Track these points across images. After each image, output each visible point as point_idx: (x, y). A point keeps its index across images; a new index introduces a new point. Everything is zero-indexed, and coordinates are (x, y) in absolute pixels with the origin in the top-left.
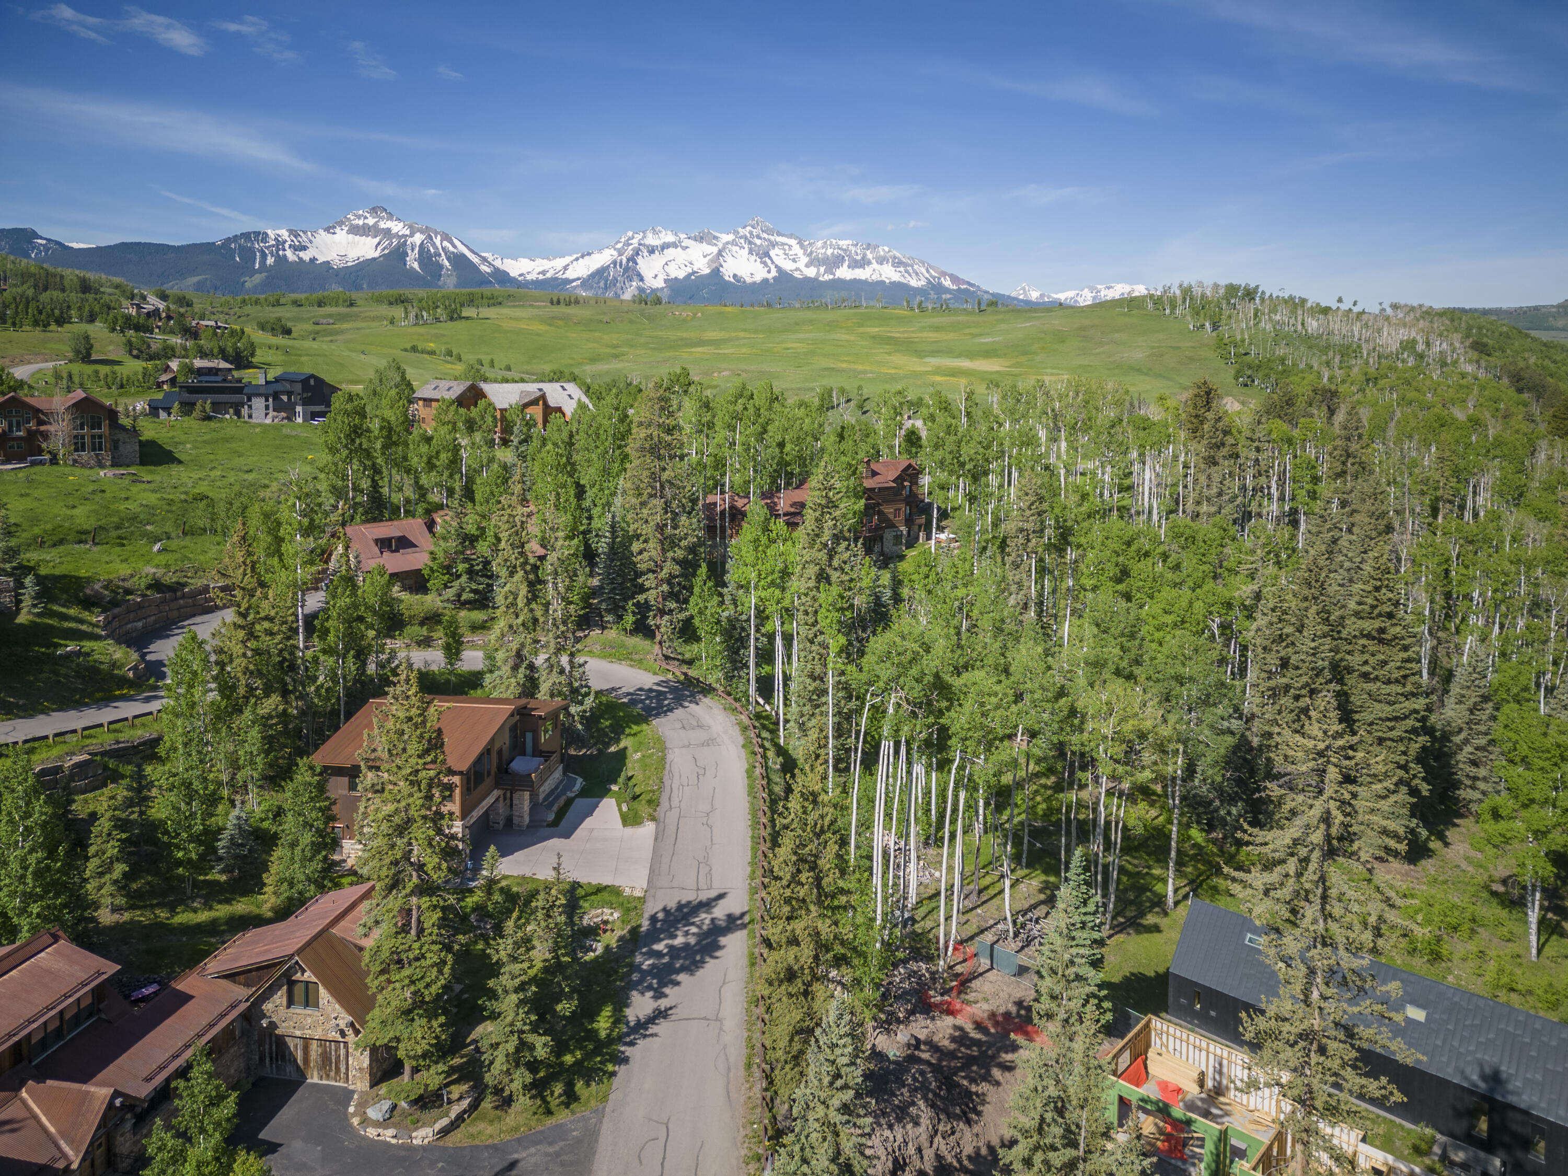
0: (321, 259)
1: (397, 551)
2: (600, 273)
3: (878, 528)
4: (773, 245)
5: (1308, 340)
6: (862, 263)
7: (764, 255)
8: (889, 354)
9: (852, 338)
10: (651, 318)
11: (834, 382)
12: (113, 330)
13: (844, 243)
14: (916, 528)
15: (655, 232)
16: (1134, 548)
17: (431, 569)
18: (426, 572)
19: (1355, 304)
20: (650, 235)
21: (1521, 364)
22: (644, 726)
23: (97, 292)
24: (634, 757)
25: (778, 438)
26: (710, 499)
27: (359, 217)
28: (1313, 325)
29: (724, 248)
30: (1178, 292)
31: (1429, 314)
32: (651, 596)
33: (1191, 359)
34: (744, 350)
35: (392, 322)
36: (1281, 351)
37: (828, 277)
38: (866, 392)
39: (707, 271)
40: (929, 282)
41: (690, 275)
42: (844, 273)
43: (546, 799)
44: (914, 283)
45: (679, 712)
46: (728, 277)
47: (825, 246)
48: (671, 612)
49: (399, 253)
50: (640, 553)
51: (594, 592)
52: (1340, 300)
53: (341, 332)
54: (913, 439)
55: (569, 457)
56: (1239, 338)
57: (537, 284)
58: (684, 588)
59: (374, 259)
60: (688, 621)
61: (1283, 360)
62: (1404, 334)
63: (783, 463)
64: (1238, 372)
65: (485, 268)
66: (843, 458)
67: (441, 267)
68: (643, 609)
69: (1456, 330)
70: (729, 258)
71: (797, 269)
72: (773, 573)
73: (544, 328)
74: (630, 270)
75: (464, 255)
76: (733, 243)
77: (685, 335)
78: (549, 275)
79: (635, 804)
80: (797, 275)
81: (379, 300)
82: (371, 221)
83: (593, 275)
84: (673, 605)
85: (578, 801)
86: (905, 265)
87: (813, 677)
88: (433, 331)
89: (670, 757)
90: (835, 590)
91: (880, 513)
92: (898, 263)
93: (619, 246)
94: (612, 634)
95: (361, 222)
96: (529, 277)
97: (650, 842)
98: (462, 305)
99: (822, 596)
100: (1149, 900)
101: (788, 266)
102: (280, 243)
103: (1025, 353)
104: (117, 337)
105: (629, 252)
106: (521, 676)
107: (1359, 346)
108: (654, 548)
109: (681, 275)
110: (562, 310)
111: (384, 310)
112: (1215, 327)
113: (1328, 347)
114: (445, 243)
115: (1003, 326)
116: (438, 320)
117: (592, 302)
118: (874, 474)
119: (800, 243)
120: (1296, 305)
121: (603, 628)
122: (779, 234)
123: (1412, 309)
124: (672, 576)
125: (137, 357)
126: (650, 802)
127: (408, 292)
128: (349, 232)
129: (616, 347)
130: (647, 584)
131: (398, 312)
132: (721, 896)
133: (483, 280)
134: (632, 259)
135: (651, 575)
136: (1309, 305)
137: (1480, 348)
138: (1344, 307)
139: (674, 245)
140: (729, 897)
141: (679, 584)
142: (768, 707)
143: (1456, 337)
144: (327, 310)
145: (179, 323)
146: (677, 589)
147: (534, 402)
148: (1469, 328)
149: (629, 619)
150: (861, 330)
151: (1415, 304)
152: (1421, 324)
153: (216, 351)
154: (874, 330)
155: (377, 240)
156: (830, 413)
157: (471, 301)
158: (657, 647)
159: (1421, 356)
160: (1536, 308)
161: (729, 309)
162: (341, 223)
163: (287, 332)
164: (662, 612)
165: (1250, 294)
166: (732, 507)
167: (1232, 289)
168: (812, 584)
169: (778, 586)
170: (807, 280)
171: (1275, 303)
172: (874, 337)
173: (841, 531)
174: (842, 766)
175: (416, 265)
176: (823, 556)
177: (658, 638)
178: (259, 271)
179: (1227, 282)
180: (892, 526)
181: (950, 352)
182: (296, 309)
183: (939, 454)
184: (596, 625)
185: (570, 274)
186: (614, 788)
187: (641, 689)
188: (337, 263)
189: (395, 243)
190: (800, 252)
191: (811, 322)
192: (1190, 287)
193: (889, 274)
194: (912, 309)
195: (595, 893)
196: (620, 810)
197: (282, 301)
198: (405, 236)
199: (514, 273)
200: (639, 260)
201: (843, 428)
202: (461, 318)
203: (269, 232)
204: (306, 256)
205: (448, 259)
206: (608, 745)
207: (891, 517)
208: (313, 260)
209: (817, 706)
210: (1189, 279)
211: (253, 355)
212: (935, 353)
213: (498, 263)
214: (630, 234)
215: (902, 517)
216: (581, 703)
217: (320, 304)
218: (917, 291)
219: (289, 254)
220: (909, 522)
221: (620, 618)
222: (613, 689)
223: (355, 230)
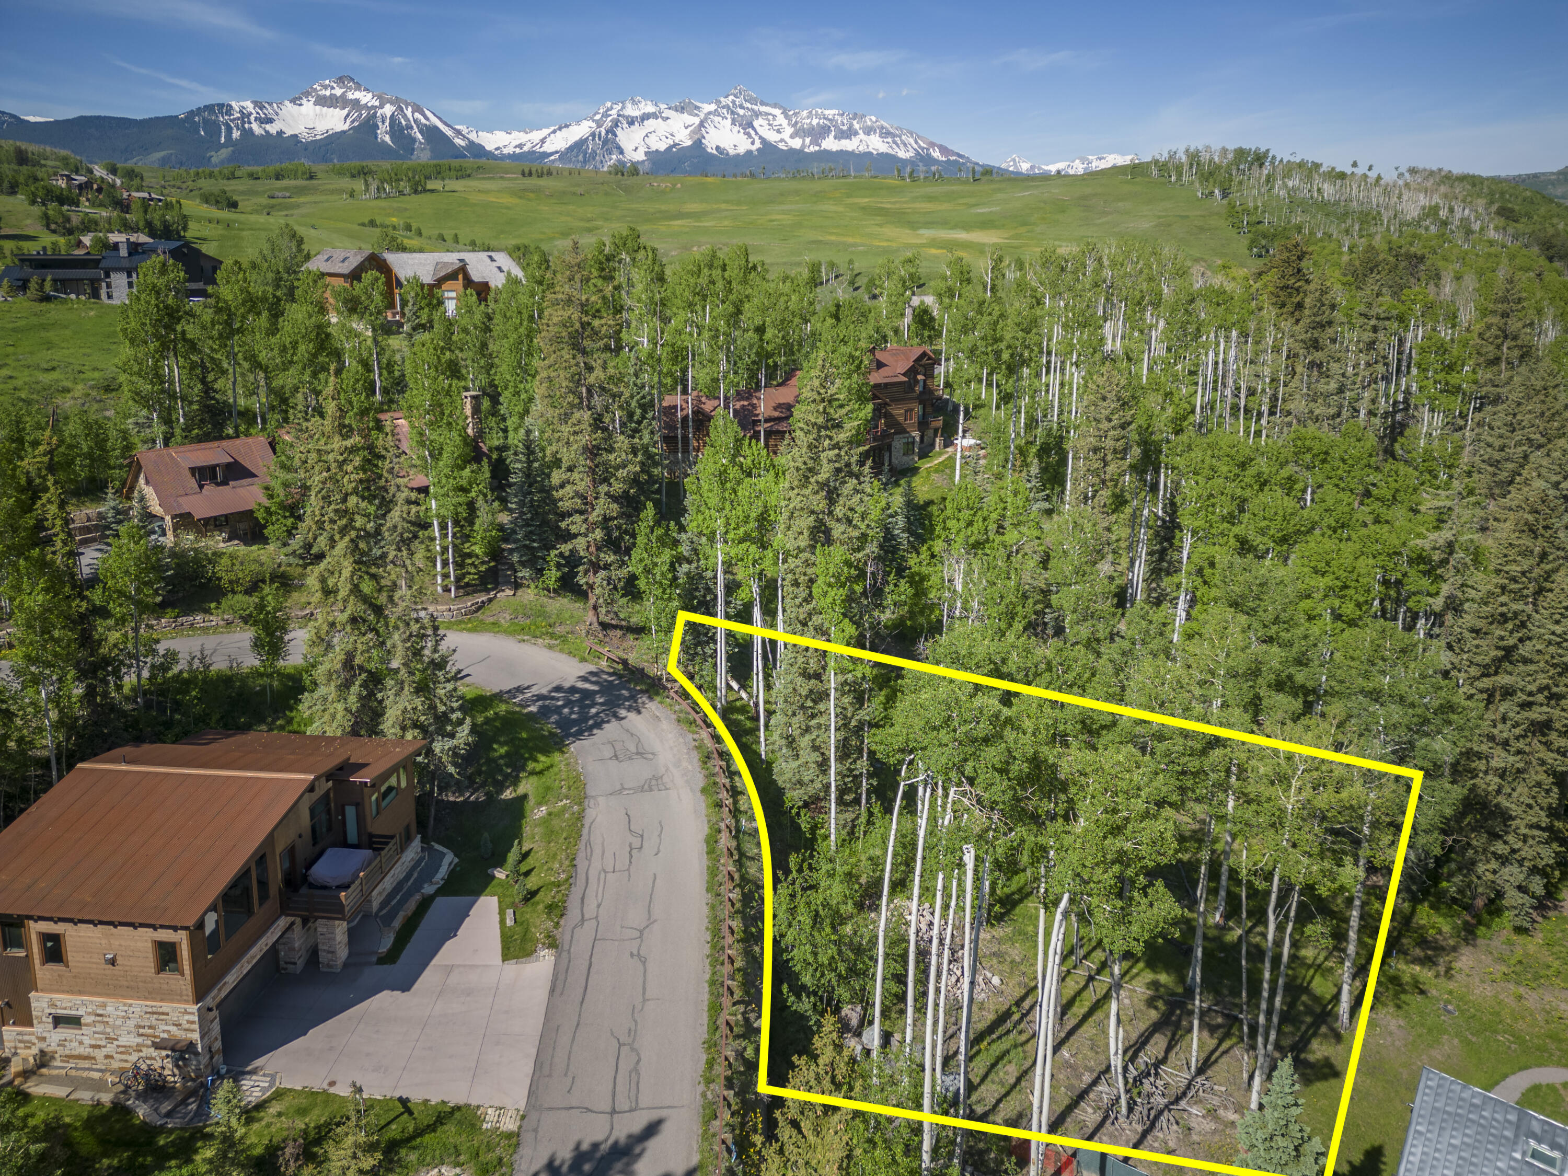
0: (289, 132)
1: (224, 483)
2: (579, 145)
3: (885, 435)
4: (757, 114)
5: (1324, 207)
6: (849, 134)
7: (747, 125)
8: (880, 225)
9: (840, 209)
10: (628, 190)
11: (824, 256)
12: (33, 202)
13: (830, 113)
14: (930, 432)
15: (634, 102)
16: (1251, 471)
17: (267, 510)
18: (260, 515)
19: (1370, 168)
20: (629, 105)
21: (1551, 231)
22: (557, 757)
23: (36, 164)
24: (537, 813)
25: (758, 321)
26: (668, 401)
27: (325, 87)
28: (1329, 190)
29: (706, 119)
30: (1184, 159)
31: (1448, 179)
32: (580, 544)
33: (1202, 229)
34: (726, 223)
35: (352, 196)
36: (1297, 219)
37: (814, 148)
38: (858, 266)
39: (689, 143)
40: (918, 153)
41: (671, 147)
42: (830, 144)
43: (383, 905)
44: (902, 154)
45: (612, 728)
46: (711, 148)
47: (810, 115)
48: (607, 567)
49: (368, 126)
50: (562, 486)
51: (505, 534)
52: (1355, 165)
53: (298, 206)
54: (924, 319)
55: (484, 345)
56: (1251, 205)
57: (513, 157)
58: (626, 532)
59: (344, 132)
60: (632, 579)
61: (1299, 229)
62: (1423, 200)
63: (764, 355)
64: (1253, 241)
65: (459, 141)
66: (843, 349)
67: (414, 140)
68: (572, 561)
69: (1479, 196)
70: (711, 130)
71: (782, 140)
72: (746, 521)
73: (514, 201)
74: (609, 142)
75: (436, 128)
76: (716, 113)
77: (663, 207)
78: (526, 149)
79: (528, 912)
80: (781, 146)
81: (340, 173)
82: (338, 92)
83: (570, 149)
84: (610, 558)
85: (440, 900)
86: (893, 136)
87: (806, 675)
88: (395, 205)
89: (590, 814)
90: (838, 553)
91: (888, 416)
92: (884, 134)
93: (598, 117)
94: (529, 595)
95: (328, 93)
96: (506, 151)
97: (541, 995)
98: (428, 178)
99: (819, 558)
100: (1309, 1011)
101: (772, 137)
102: (245, 116)
103: (1024, 224)
104: (37, 210)
105: (608, 123)
106: (352, 699)
107: (1379, 213)
108: (581, 480)
109: (662, 147)
110: (534, 181)
111: (346, 183)
112: (1225, 195)
113: (1346, 214)
114: (417, 115)
115: (1000, 196)
116: (401, 193)
117: (566, 173)
118: (880, 365)
119: (785, 113)
120: (1309, 170)
121: (517, 586)
122: (762, 104)
123: (1432, 173)
124: (606, 519)
125: (54, 232)
126: (550, 908)
127: (371, 164)
128: (316, 104)
129: (589, 220)
130: (574, 529)
131: (359, 185)
132: (652, 1130)
133: (458, 153)
134: (611, 131)
135: (577, 518)
136: (1324, 169)
137: (1507, 214)
138: (1359, 171)
139: (654, 116)
140: (667, 1130)
141: (619, 527)
142: (744, 695)
143: (1481, 203)
144: (285, 182)
145: (109, 195)
146: (616, 534)
147: (452, 276)
148: (1492, 193)
149: (552, 575)
150: (850, 201)
151: (1435, 168)
152: (1443, 189)
153: (141, 224)
154: (864, 201)
155: (346, 111)
156: (819, 290)
157: (438, 173)
158: (591, 613)
159: (1445, 223)
160: (1535, 176)
161: (710, 180)
162: (307, 94)
163: (233, 205)
164: (596, 567)
165: (1260, 159)
166: (698, 412)
167: (1241, 153)
168: (804, 542)
169: (753, 541)
170: (792, 151)
171: (1290, 169)
172: (863, 208)
173: (848, 465)
174: (848, 798)
175: (387, 138)
176: (819, 502)
177: (592, 601)
178: (225, 146)
179: (1236, 146)
180: (902, 431)
181: (944, 223)
182: (252, 182)
183: (968, 341)
184: (507, 583)
185: (548, 147)
186: (500, 874)
187: (558, 689)
188: (305, 136)
189: (364, 114)
190: (785, 122)
191: (797, 192)
192: (1198, 151)
193: (876, 144)
194: (903, 179)
195: (432, 1128)
196: (502, 921)
197: (237, 174)
198: (374, 107)
199: (490, 147)
200: (619, 132)
201: (838, 306)
202: (425, 191)
203: (233, 104)
204: (272, 129)
205: (421, 132)
206: (501, 787)
207: (901, 419)
208: (280, 133)
209: (813, 716)
210: (1197, 144)
211: (185, 228)
212: (929, 224)
213: (473, 136)
214: (609, 104)
215: (915, 420)
216: (452, 736)
217: (278, 177)
218: (904, 162)
219: (255, 127)
220: (923, 425)
221: (540, 572)
222: (519, 690)
223: (322, 101)
